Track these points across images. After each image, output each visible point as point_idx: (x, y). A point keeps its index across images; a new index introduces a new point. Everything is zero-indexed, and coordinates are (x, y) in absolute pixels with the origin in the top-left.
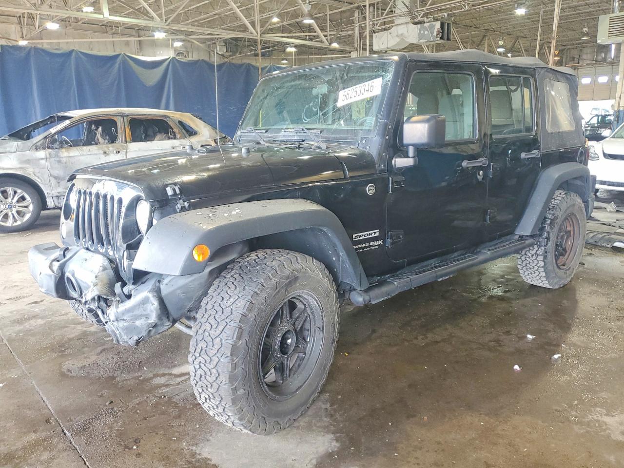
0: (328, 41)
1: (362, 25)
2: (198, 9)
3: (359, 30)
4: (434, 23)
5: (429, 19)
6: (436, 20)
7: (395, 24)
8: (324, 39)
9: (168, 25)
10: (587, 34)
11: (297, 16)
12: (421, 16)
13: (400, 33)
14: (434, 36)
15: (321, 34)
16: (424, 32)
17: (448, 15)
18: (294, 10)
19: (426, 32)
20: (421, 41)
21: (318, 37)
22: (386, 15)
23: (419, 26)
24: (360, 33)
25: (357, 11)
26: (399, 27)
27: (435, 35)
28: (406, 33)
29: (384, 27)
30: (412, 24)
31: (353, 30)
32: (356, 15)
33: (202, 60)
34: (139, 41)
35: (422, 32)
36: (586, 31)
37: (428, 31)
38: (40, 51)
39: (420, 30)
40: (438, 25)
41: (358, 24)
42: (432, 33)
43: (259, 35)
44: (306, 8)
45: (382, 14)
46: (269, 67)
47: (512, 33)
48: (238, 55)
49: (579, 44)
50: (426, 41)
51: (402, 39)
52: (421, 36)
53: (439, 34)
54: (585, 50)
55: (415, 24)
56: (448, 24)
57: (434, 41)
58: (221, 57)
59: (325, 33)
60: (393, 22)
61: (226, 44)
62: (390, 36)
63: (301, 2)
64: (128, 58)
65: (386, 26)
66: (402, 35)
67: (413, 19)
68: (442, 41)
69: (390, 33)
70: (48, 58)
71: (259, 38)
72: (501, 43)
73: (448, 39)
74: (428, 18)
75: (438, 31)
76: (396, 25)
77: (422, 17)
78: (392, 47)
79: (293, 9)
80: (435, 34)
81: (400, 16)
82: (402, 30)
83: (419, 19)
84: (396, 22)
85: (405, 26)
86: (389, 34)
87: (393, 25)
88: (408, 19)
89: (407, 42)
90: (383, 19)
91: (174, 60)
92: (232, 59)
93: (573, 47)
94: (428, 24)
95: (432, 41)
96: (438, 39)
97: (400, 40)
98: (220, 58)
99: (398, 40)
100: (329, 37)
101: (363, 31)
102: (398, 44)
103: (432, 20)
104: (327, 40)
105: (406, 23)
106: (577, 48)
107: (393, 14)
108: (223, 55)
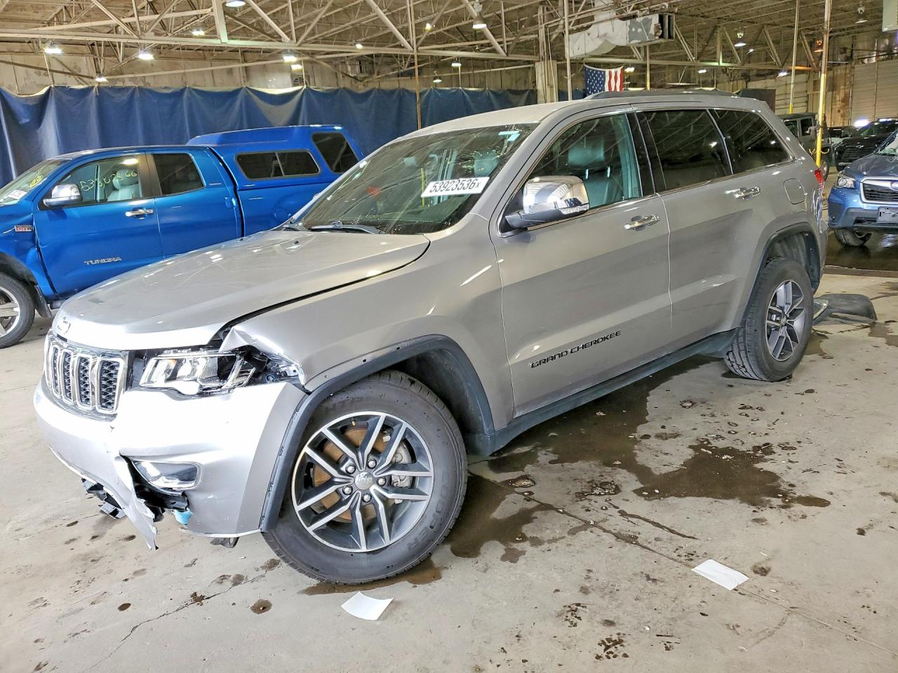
0: (504, 51)
1: (549, 26)
2: (327, 20)
3: (546, 32)
4: (649, 17)
5: (644, 12)
6: (652, 12)
7: (595, 21)
8: (498, 47)
9: (300, 46)
10: (863, 16)
11: (460, 19)
12: (632, 8)
13: (602, 33)
14: (651, 34)
15: (495, 42)
16: (636, 30)
17: (670, 5)
18: (456, 11)
19: (639, 30)
20: (634, 42)
21: (489, 45)
22: (583, 10)
23: (629, 22)
24: (546, 36)
25: (541, 7)
26: (601, 25)
27: (653, 34)
28: (610, 32)
29: (580, 26)
30: (619, 21)
31: (537, 32)
32: (540, 12)
33: (344, 88)
34: (246, 67)
35: (633, 30)
36: (861, 11)
37: (642, 28)
38: (147, 93)
39: (630, 27)
40: (655, 19)
41: (543, 25)
42: (647, 30)
43: (415, 49)
44: (475, 10)
45: (577, 9)
46: (428, 92)
47: (755, 21)
48: (375, 76)
49: (853, 28)
50: (640, 41)
51: (606, 41)
52: (632, 36)
53: (658, 32)
54: (860, 37)
55: (624, 19)
56: (669, 17)
57: (651, 41)
58: (353, 80)
59: (500, 40)
60: (592, 18)
61: (360, 63)
62: (588, 38)
63: (467, 2)
64: (251, 93)
65: (582, 25)
66: (605, 35)
67: (621, 13)
68: (662, 40)
69: (589, 34)
70: (155, 101)
71: (415, 54)
72: (740, 35)
73: (670, 37)
74: (642, 11)
75: (656, 27)
76: (596, 23)
77: (634, 9)
78: (593, 52)
79: (453, 10)
80: (652, 31)
81: (602, 10)
82: (604, 28)
83: (629, 12)
84: (596, 19)
85: (610, 22)
86: (586, 35)
87: (592, 22)
88: (613, 14)
89: (614, 44)
90: (579, 15)
91: (309, 91)
92: (367, 82)
93: (843, 32)
94: (642, 18)
95: (649, 41)
96: (657, 38)
97: (603, 43)
98: (351, 82)
99: (599, 42)
100: (506, 44)
101: (551, 33)
102: (600, 48)
103: (648, 13)
104: (502, 47)
105: (611, 19)
106: (848, 34)
107: (591, 8)
108: (355, 78)
